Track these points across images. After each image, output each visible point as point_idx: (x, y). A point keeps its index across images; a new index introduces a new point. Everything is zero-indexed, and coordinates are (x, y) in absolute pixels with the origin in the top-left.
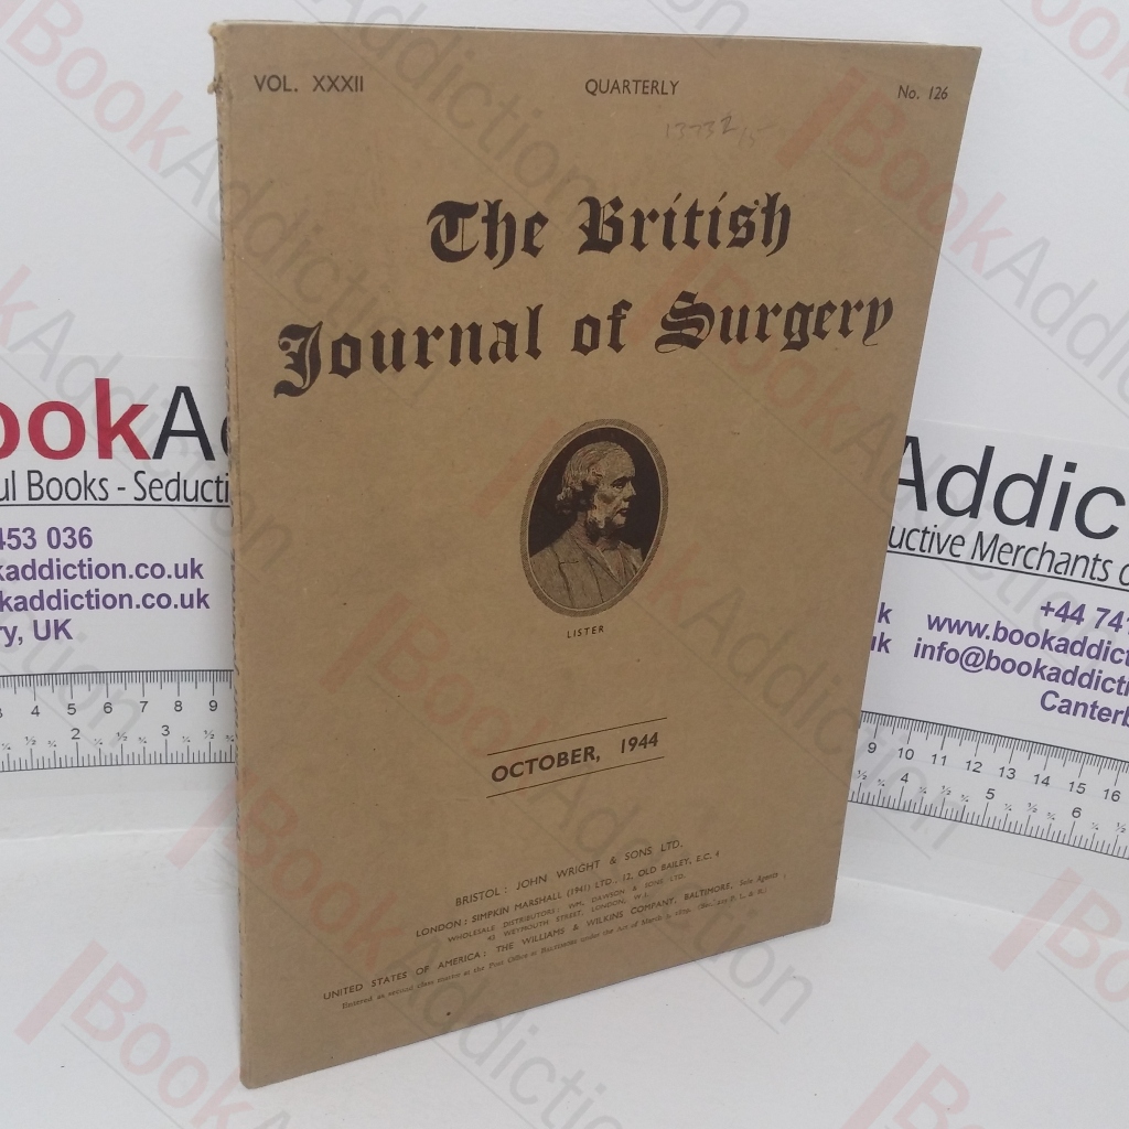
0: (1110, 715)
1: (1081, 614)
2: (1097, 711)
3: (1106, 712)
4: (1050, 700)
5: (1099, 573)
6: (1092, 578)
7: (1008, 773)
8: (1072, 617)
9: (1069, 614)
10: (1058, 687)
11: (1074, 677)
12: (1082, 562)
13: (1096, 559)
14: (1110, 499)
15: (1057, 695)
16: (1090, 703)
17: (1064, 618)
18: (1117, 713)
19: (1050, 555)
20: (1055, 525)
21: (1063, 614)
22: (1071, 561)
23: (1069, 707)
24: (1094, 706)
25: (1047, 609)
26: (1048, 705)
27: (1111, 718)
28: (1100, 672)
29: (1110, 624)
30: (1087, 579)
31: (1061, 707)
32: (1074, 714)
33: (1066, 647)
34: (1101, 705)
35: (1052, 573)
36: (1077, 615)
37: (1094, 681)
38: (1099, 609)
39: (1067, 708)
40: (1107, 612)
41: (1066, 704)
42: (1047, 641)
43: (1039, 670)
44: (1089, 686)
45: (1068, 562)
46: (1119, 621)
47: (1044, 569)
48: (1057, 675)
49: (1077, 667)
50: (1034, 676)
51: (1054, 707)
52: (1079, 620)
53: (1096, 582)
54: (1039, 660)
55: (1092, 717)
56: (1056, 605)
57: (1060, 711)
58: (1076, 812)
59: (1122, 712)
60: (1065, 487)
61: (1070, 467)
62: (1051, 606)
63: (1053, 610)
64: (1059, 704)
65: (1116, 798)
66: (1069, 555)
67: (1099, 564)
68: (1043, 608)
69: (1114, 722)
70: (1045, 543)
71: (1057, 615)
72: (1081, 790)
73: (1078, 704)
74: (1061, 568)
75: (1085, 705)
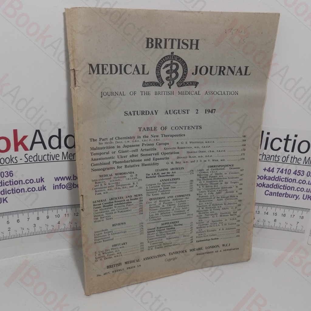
0: (282, 195)
1: (273, 170)
2: (279, 194)
3: (281, 194)
4: (267, 193)
5: (277, 159)
6: (275, 161)
7: (257, 212)
8: (271, 171)
9: (270, 170)
10: (269, 189)
11: (273, 186)
12: (273, 157)
13: (276, 156)
14: (278, 140)
15: (269, 191)
16: (277, 192)
17: (269, 171)
18: (284, 194)
19: (265, 156)
20: (265, 148)
21: (269, 170)
22: (270, 157)
23: (272, 194)
24: (278, 193)
25: (265, 170)
26: (267, 194)
27: (282, 196)
28: (279, 184)
29: (280, 172)
30: (274, 161)
31: (270, 194)
32: (273, 195)
33: (270, 178)
34: (279, 193)
35: (266, 160)
36: (272, 170)
37: (277, 186)
38: (278, 168)
39: (271, 194)
40: (279, 169)
41: (271, 193)
42: (265, 178)
43: (264, 185)
44: (276, 188)
45: (269, 157)
46: (283, 171)
47: (263, 160)
48: (268, 186)
49: (273, 184)
50: (263, 187)
51: (268, 194)
52: (273, 172)
53: (276, 161)
54: (264, 183)
55: (277, 196)
56: (267, 168)
57: (270, 195)
58: (275, 220)
59: (285, 194)
60: (267, 138)
61: (268, 133)
62: (266, 169)
63: (266, 170)
64: (269, 193)
65: (284, 216)
66: (270, 156)
67: (277, 157)
68: (264, 169)
69: (283, 196)
70: (263, 153)
71: (267, 171)
72: (276, 215)
73: (274, 193)
74: (268, 159)
75: (276, 193)
